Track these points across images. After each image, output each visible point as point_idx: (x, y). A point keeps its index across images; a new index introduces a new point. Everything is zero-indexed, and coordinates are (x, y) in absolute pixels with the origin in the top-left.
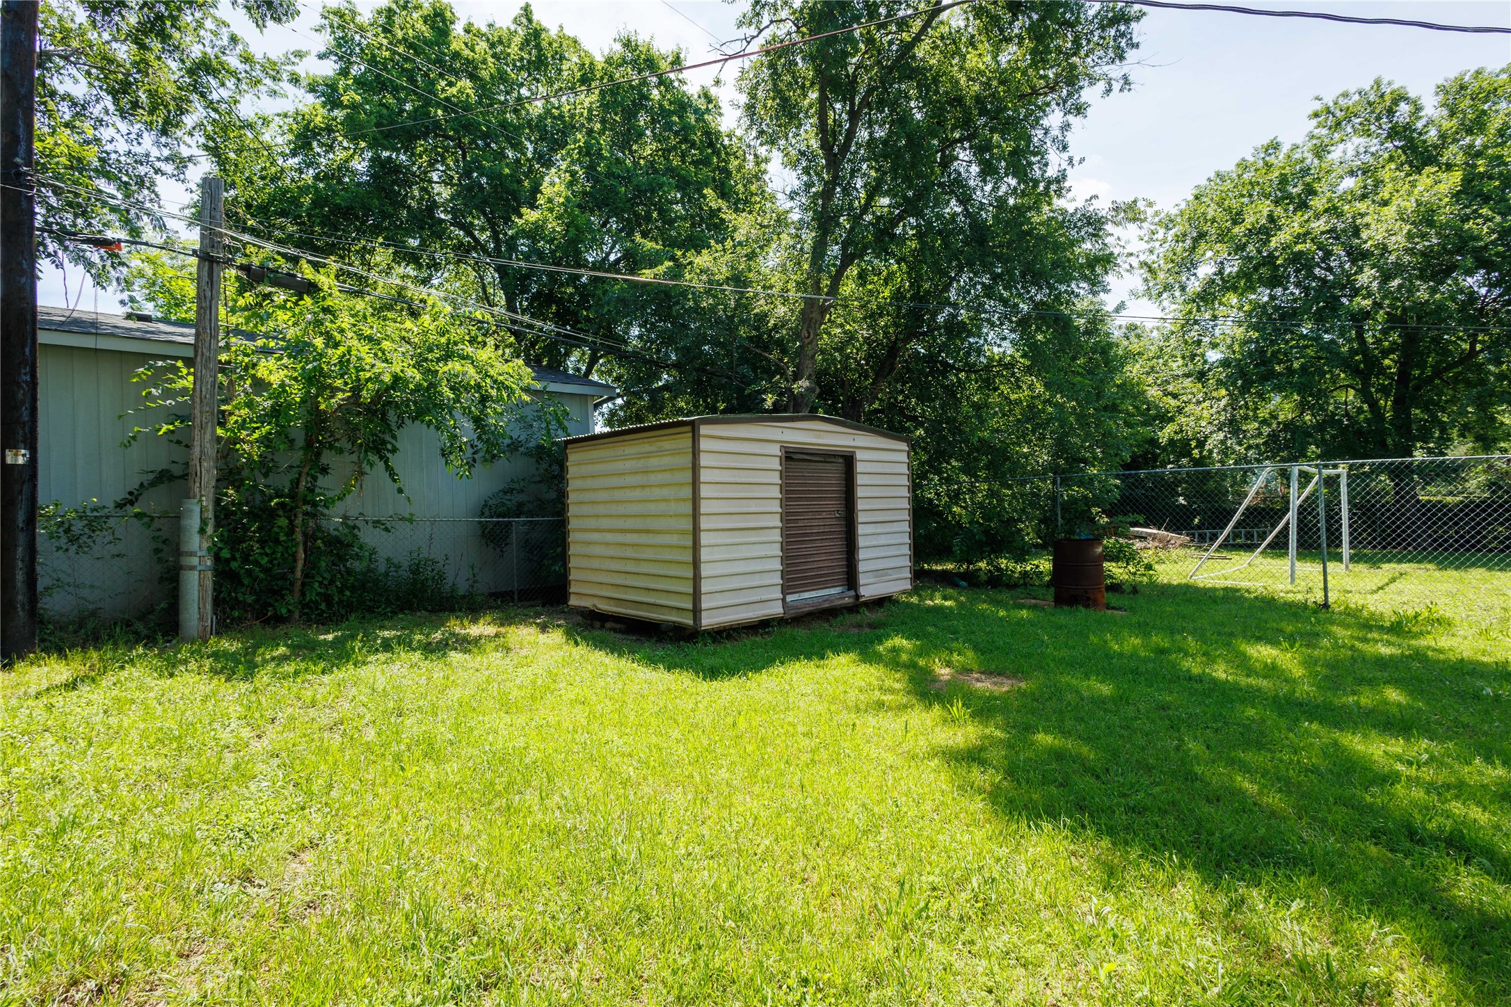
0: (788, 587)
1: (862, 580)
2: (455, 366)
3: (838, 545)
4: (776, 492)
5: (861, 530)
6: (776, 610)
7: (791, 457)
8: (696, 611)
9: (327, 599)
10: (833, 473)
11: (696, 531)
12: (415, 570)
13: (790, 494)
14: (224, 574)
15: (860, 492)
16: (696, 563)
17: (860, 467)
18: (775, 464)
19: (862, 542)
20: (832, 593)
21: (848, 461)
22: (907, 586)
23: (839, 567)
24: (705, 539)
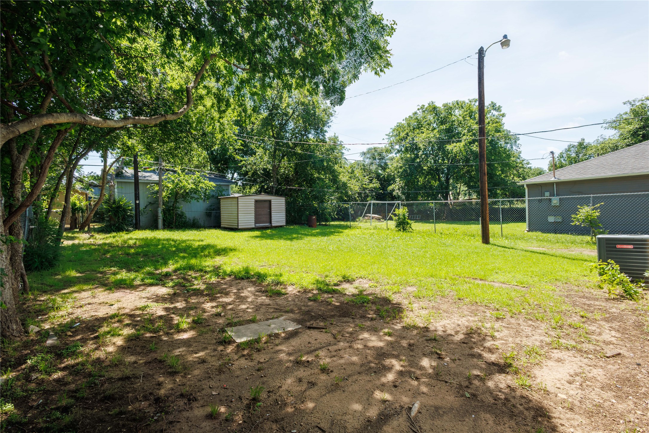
0: (256, 223)
1: (273, 222)
2: (201, 185)
3: (268, 216)
4: (254, 207)
5: (272, 214)
6: (254, 226)
7: (257, 201)
8: (238, 226)
9: (179, 225)
10: (267, 204)
11: (238, 213)
12: (194, 221)
13: (256, 207)
14: (164, 220)
15: (272, 207)
16: (238, 218)
17: (272, 203)
18: (254, 203)
19: (272, 216)
20: (267, 224)
21: (270, 201)
22: (285, 224)
23: (268, 220)
24: (239, 215)
